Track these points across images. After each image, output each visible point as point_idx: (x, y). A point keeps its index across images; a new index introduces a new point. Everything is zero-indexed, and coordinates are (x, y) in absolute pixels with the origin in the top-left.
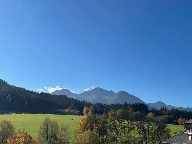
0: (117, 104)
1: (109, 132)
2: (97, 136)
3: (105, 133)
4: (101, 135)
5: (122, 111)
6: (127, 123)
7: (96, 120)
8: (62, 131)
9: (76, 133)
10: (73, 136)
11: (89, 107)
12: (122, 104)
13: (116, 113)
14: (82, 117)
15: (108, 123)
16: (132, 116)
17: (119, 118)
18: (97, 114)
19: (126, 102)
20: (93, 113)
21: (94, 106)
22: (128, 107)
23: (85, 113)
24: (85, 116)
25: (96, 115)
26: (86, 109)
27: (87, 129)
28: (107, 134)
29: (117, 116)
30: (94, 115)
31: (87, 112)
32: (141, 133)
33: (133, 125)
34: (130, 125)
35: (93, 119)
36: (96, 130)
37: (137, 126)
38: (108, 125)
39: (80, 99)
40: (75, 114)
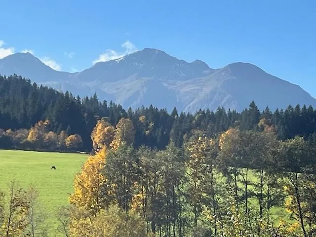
0: (221, 112)
1: (188, 213)
2: (143, 226)
3: (176, 217)
4: (160, 226)
5: (236, 137)
6: (256, 180)
7: (140, 172)
8: (13, 209)
9: (67, 215)
10: (56, 227)
11: (114, 123)
12: (239, 112)
13: (217, 144)
14: (89, 157)
15: (186, 180)
16: (274, 153)
17: (228, 163)
18: (143, 147)
19: (253, 105)
20: (128, 144)
21: (133, 117)
22: (262, 122)
23: (100, 145)
24: (100, 156)
25: (140, 152)
26: (103, 128)
27: (106, 204)
28: (183, 222)
29: (220, 154)
30: (133, 151)
31: (107, 140)
32: (308, 215)
33: (278, 186)
34: (266, 187)
35: (130, 164)
36: (141, 206)
37: (294, 191)
38: (184, 188)
39: (81, 92)
40: (64, 149)
